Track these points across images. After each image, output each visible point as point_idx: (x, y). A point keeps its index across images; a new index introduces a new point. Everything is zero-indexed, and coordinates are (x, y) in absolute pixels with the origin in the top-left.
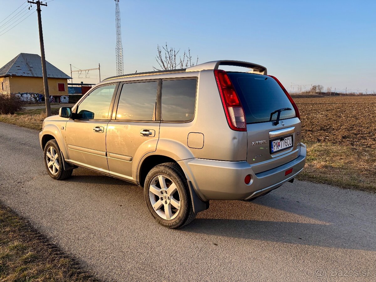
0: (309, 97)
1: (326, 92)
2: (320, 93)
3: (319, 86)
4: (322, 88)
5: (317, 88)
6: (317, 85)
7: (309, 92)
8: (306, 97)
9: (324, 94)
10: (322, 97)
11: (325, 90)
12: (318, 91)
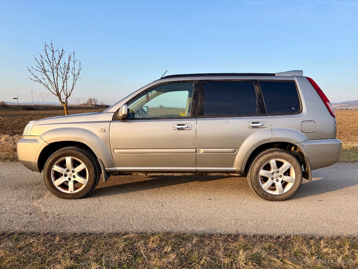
0: (88, 109)
1: (100, 105)
2: (96, 105)
3: (94, 99)
4: (97, 101)
5: (92, 101)
6: (92, 99)
7: (86, 104)
8: (86, 109)
9: (98, 106)
10: (99, 109)
11: (99, 103)
12: (93, 103)
